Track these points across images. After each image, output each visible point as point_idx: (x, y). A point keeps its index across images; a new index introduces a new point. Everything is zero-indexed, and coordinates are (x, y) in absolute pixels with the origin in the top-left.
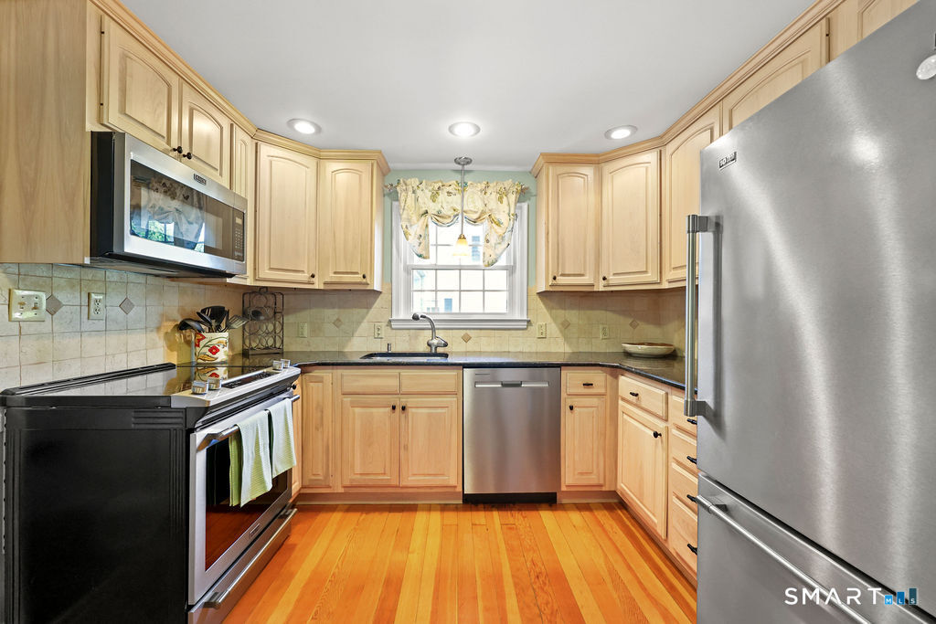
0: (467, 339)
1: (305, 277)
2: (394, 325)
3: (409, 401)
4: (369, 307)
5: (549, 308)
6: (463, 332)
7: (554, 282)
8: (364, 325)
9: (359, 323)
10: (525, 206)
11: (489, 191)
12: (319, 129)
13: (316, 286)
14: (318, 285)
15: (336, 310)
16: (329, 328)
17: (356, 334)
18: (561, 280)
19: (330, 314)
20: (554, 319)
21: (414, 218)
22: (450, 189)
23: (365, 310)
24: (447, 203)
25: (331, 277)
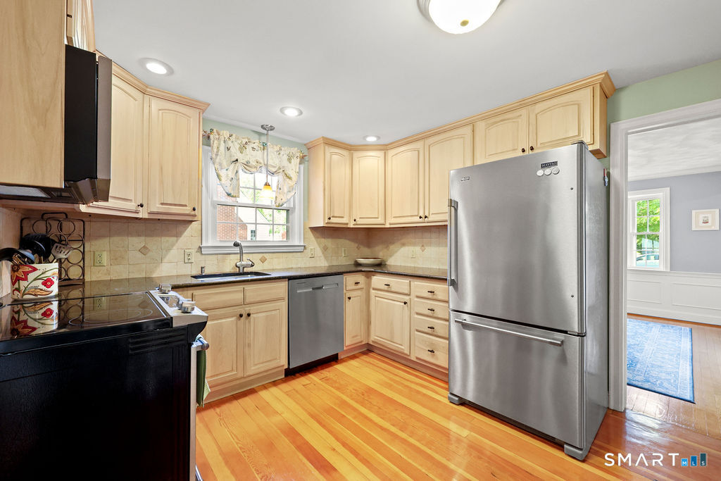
0: (263, 260)
1: (132, 206)
2: (204, 251)
3: (252, 309)
4: (178, 235)
5: (316, 238)
6: (261, 255)
7: (329, 221)
8: (174, 252)
9: (168, 250)
10: (302, 166)
11: (282, 153)
12: (171, 71)
13: (140, 216)
14: (143, 214)
15: (143, 238)
16: (134, 255)
17: (165, 260)
18: (333, 220)
19: (136, 242)
20: (319, 244)
21: (225, 163)
22: (255, 146)
23: (175, 239)
24: (253, 155)
25: (156, 207)
